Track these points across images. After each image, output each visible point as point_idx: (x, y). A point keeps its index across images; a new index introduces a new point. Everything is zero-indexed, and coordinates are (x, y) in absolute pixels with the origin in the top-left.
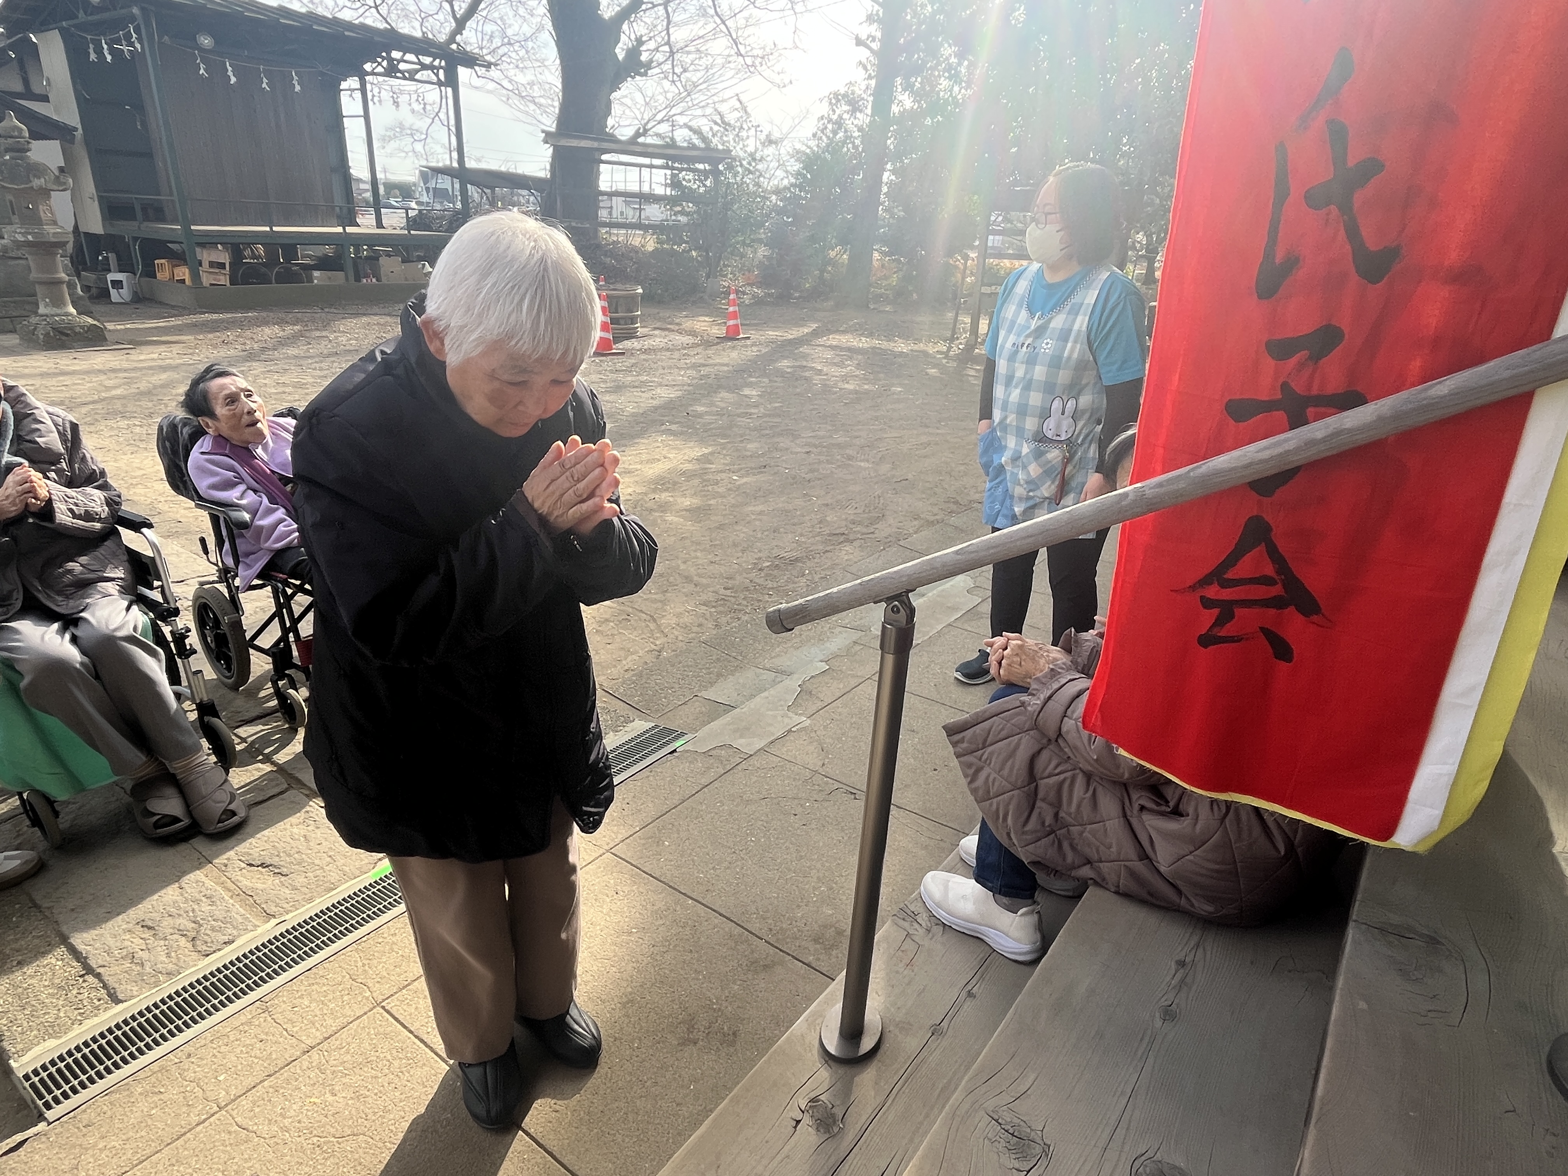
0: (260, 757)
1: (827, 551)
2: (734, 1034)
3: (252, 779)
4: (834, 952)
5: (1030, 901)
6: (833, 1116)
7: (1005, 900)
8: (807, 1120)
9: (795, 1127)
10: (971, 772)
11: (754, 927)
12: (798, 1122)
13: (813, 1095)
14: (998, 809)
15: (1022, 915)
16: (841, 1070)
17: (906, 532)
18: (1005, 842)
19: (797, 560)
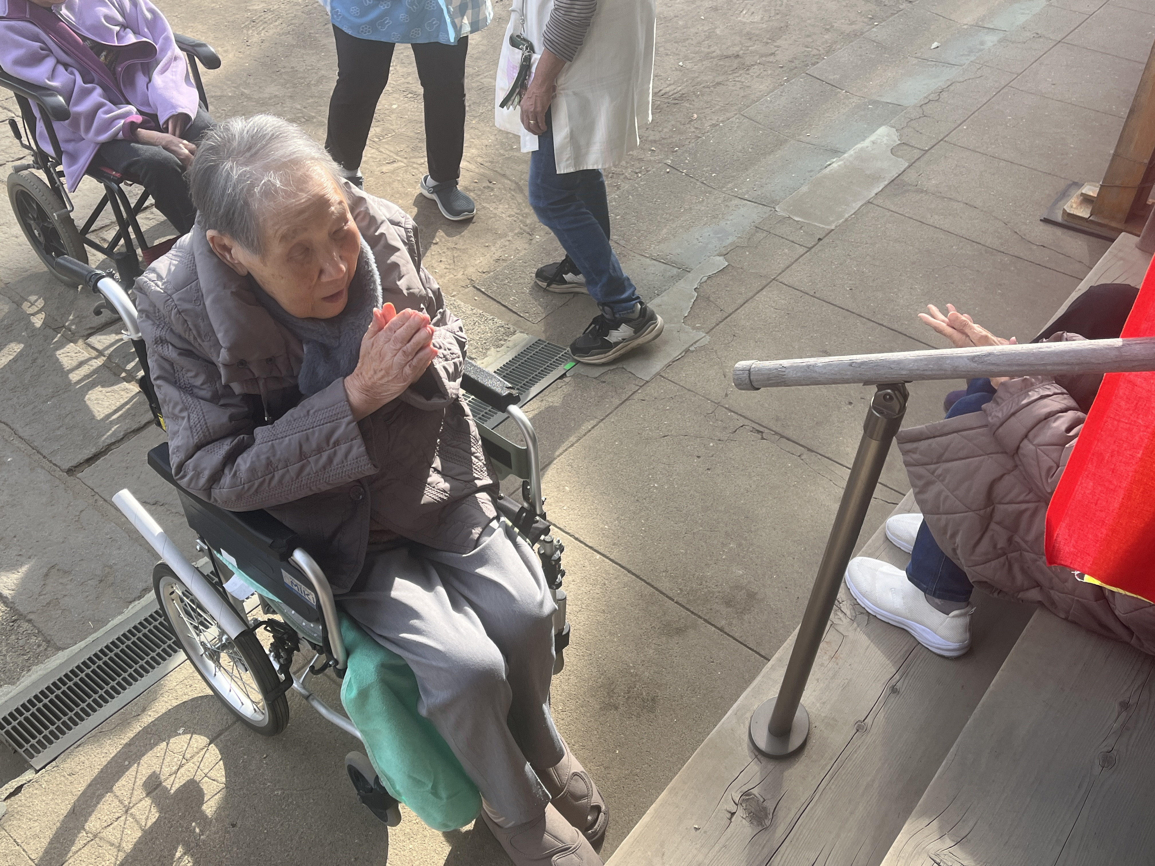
0: (123, 375)
1: (719, 84)
2: (653, 700)
3: (122, 401)
4: (746, 617)
5: (963, 604)
6: (765, 809)
7: (937, 601)
8: (741, 813)
9: (730, 819)
10: (920, 483)
11: (665, 585)
12: (733, 814)
13: (745, 789)
14: (946, 525)
15: (953, 617)
16: (771, 766)
17: (815, 52)
18: (949, 553)
19: (683, 97)
